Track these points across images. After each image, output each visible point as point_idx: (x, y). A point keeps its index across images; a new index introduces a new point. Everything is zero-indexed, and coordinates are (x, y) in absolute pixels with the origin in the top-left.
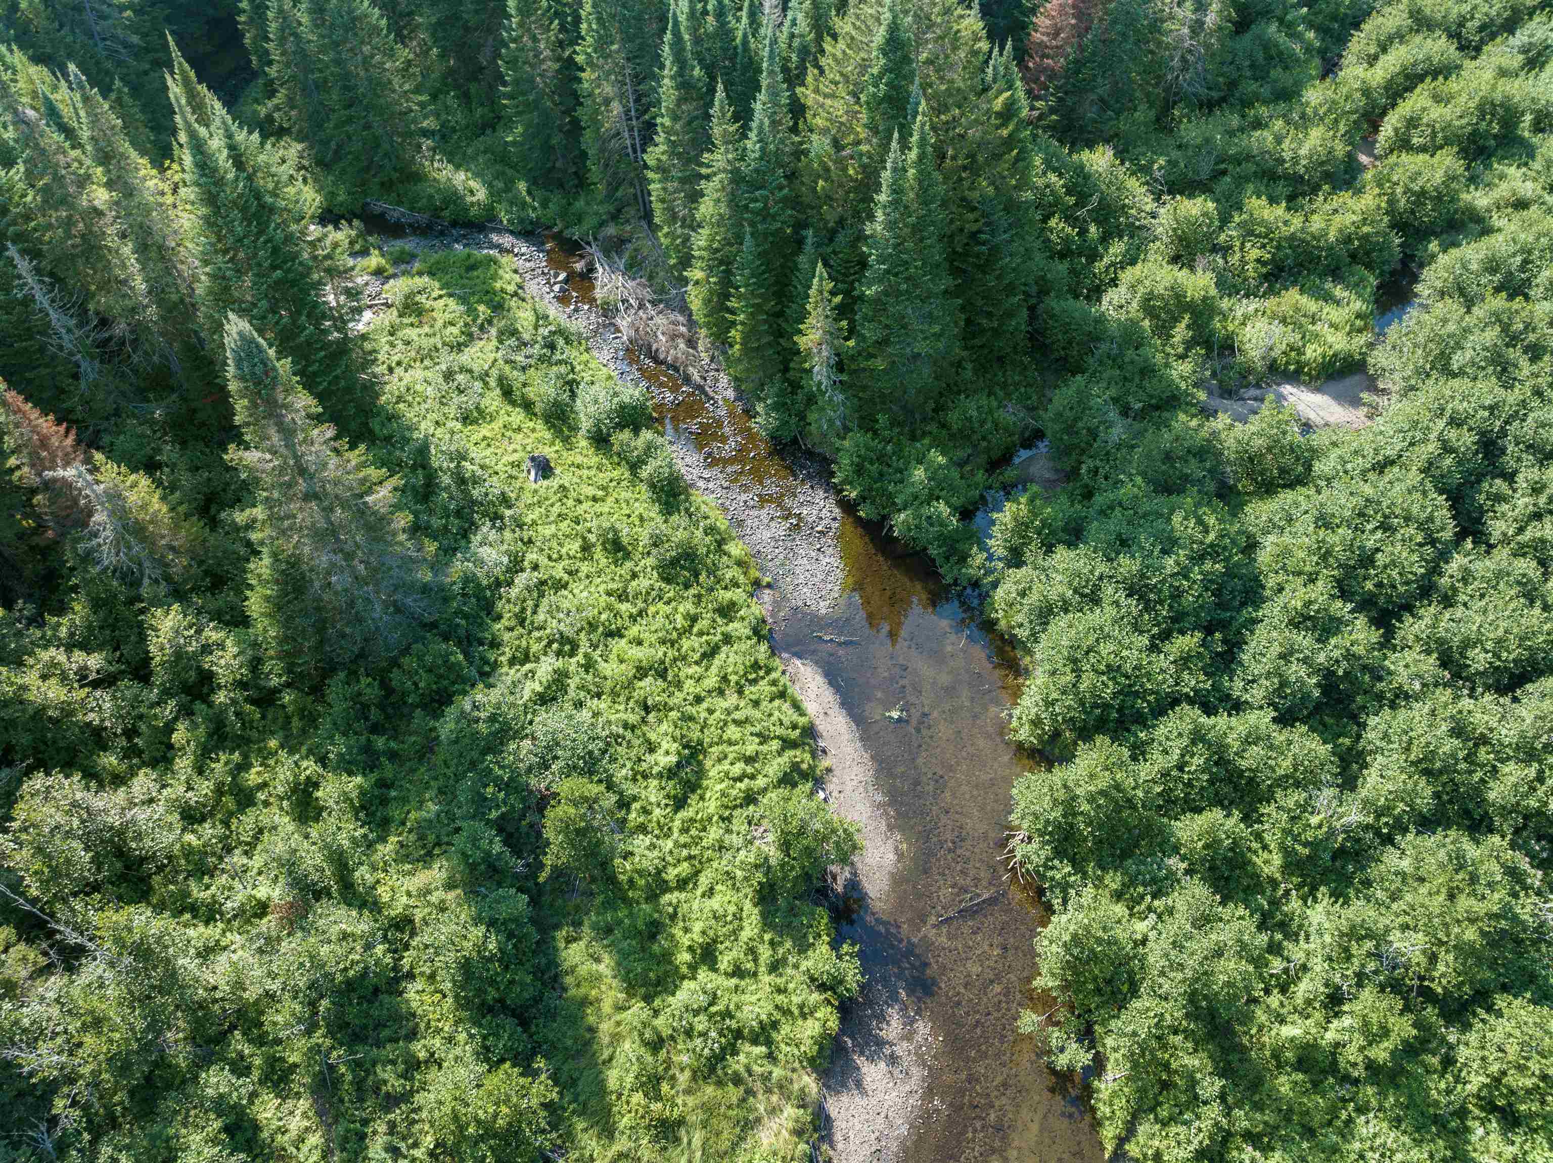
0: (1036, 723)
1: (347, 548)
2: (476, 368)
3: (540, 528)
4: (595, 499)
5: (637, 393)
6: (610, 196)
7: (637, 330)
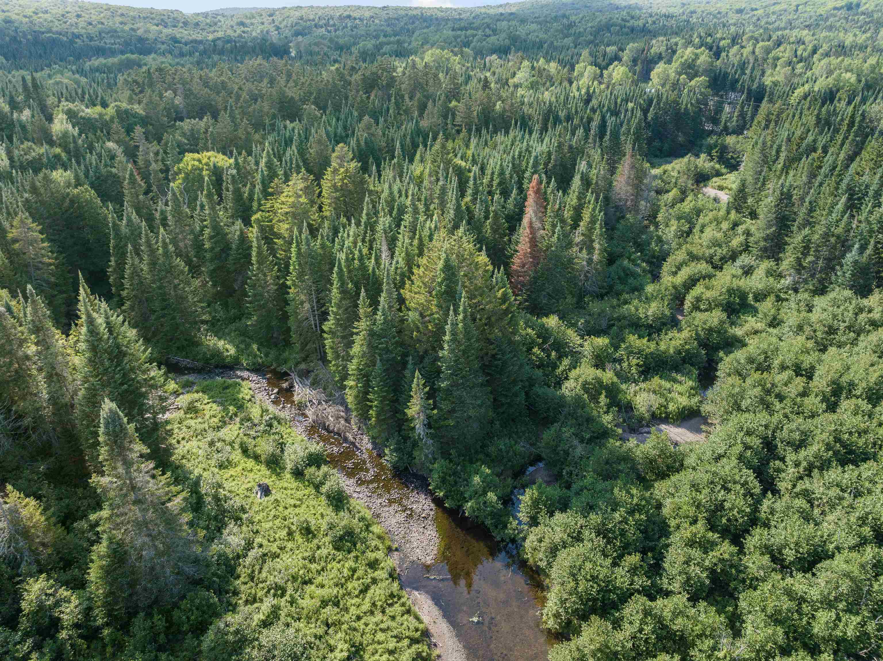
0: (557, 615)
1: (154, 533)
2: (227, 439)
3: (263, 524)
4: (295, 506)
5: (318, 448)
6: (302, 349)
7: (317, 416)
